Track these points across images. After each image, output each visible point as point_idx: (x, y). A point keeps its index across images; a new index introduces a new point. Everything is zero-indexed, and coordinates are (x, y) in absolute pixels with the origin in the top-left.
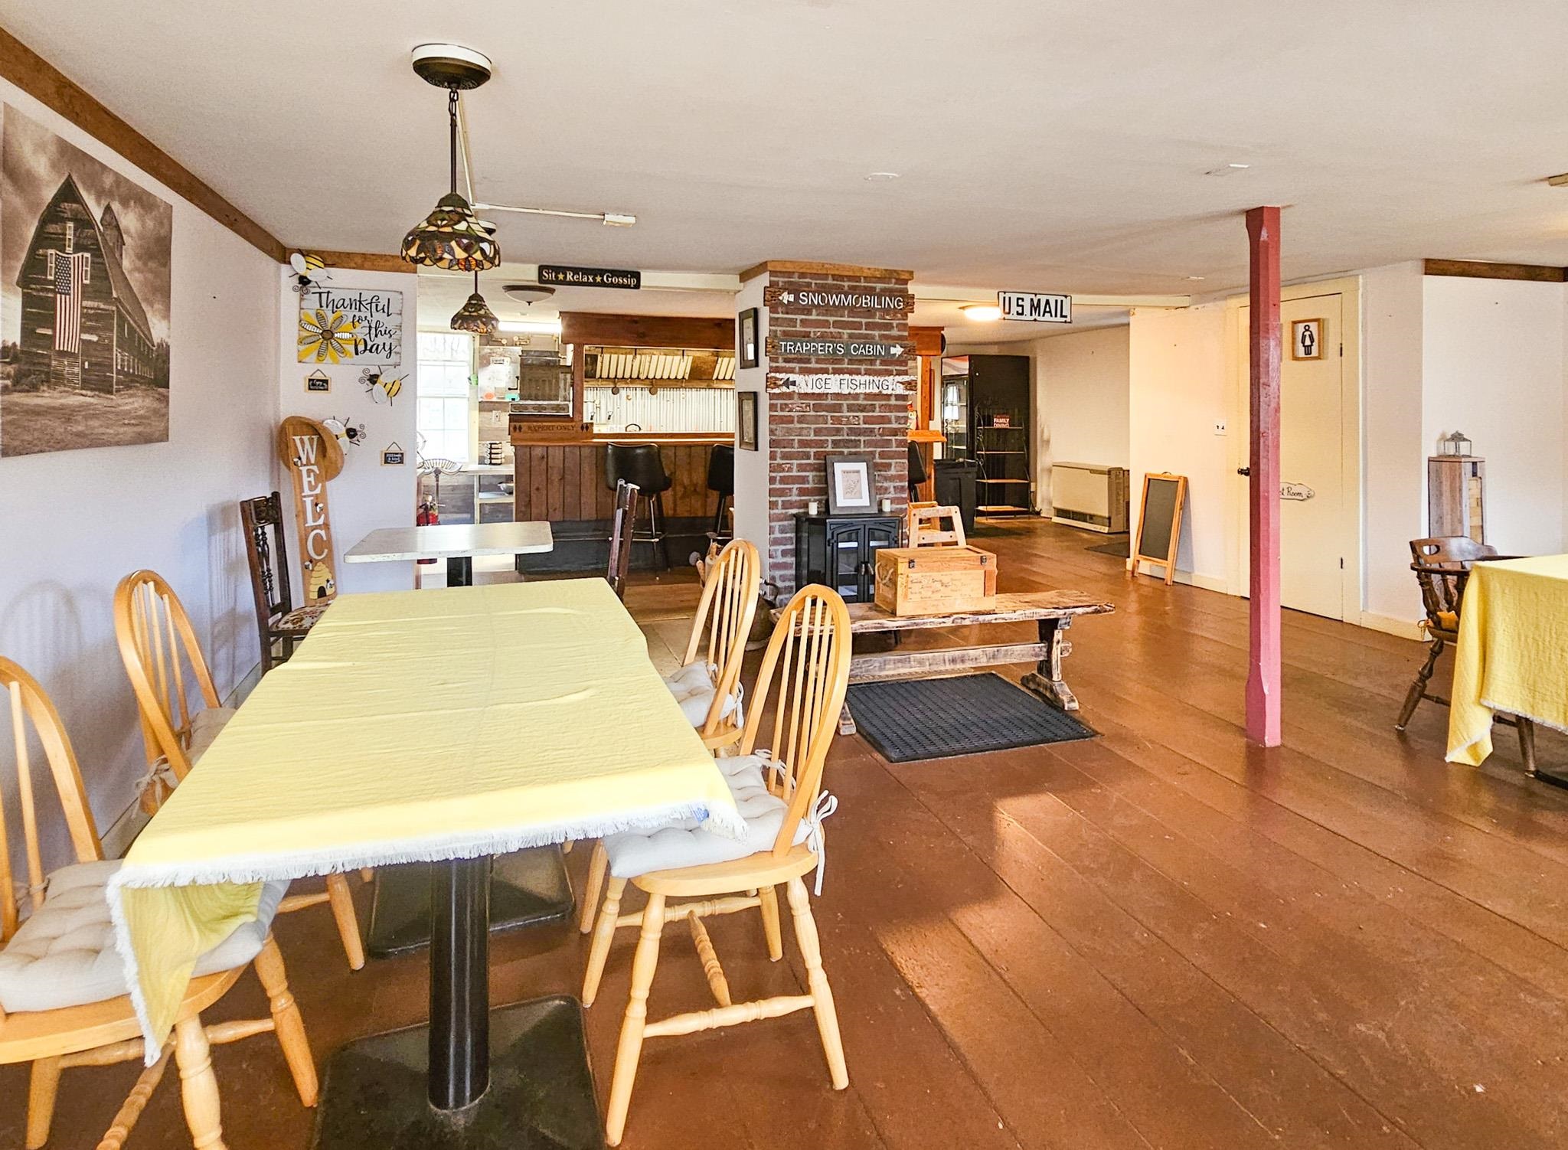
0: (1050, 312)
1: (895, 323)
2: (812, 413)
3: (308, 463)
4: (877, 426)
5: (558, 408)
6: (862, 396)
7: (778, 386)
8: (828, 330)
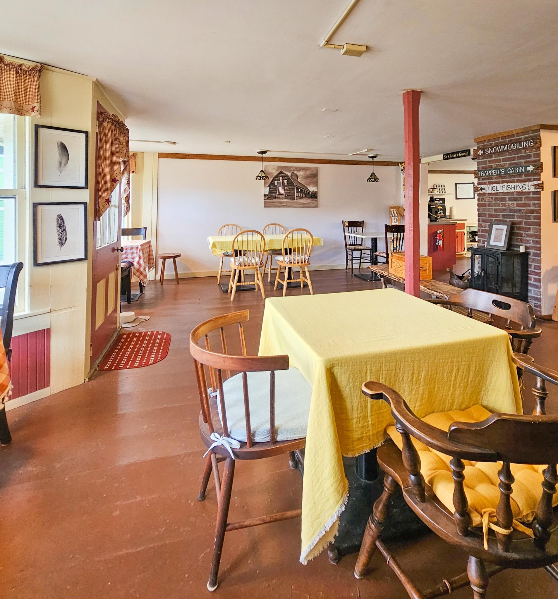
1: (532, 153)
2: (494, 202)
3: (395, 216)
4: (524, 208)
6: (516, 193)
7: (478, 191)
8: (500, 163)
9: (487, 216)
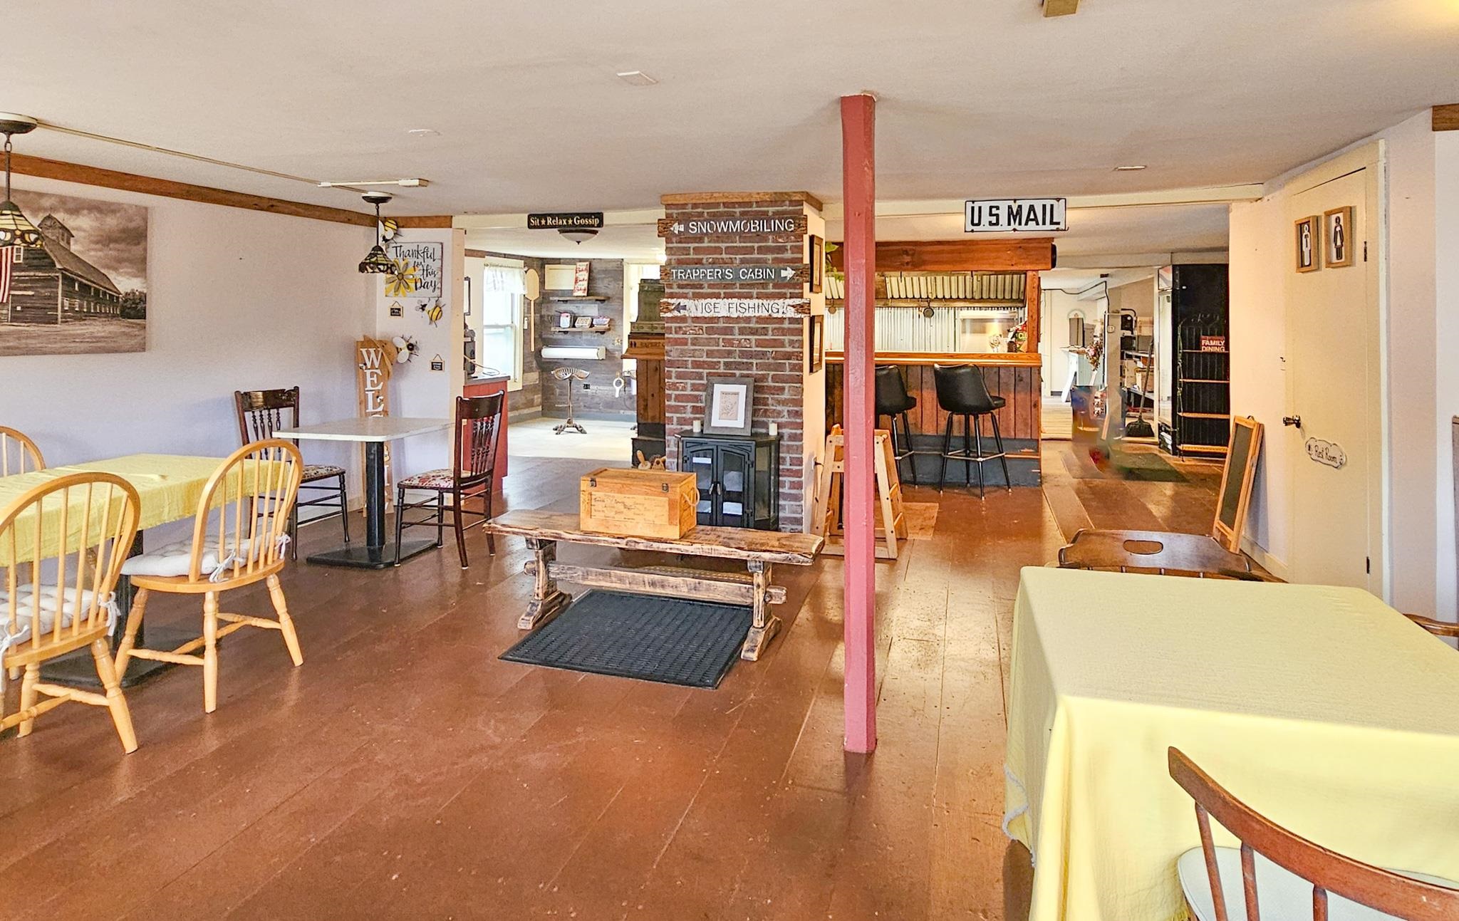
0: (1036, 219)
2: (705, 336)
3: (373, 366)
4: (770, 350)
6: (754, 320)
7: (670, 311)
8: (719, 256)
9: (690, 365)
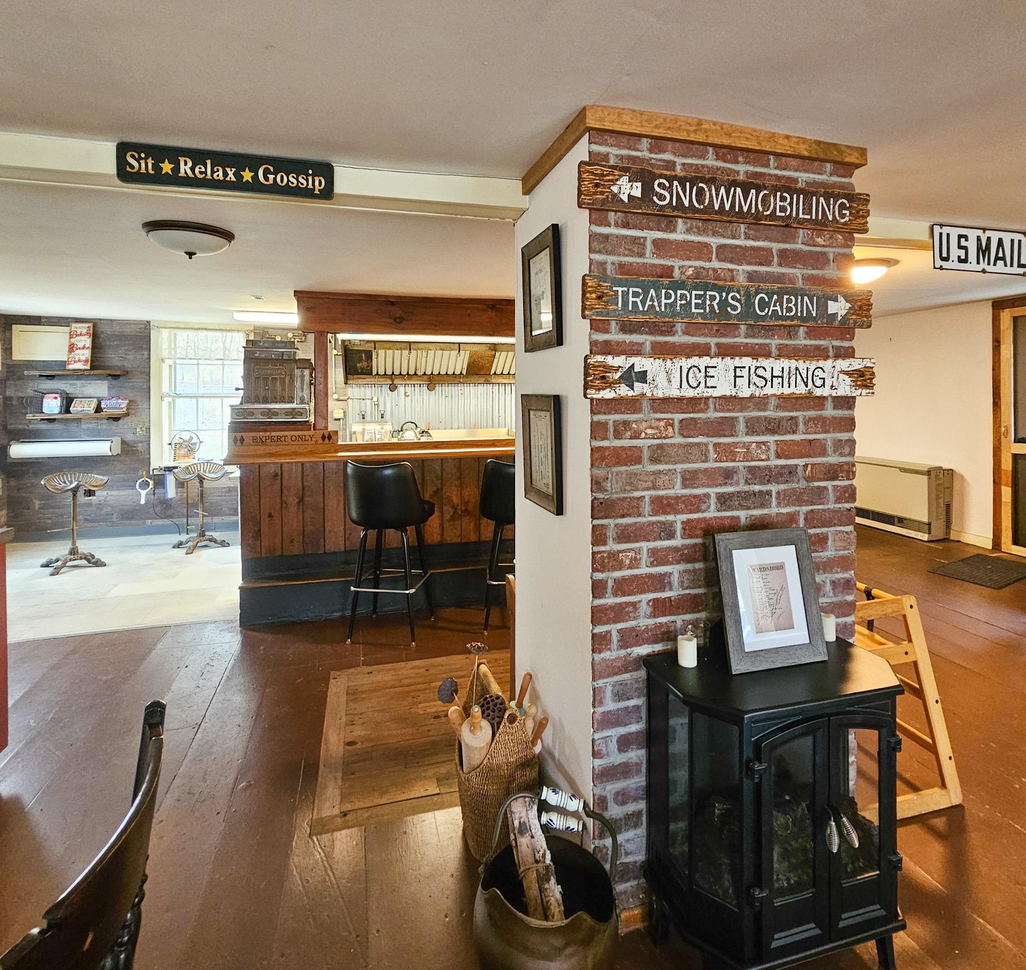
0: (1003, 259)
1: (832, 252)
2: (678, 440)
4: (800, 462)
5: (292, 412)
6: (773, 402)
7: (611, 385)
8: (707, 265)
9: (647, 507)
